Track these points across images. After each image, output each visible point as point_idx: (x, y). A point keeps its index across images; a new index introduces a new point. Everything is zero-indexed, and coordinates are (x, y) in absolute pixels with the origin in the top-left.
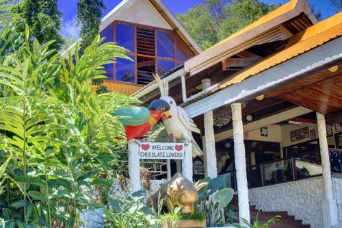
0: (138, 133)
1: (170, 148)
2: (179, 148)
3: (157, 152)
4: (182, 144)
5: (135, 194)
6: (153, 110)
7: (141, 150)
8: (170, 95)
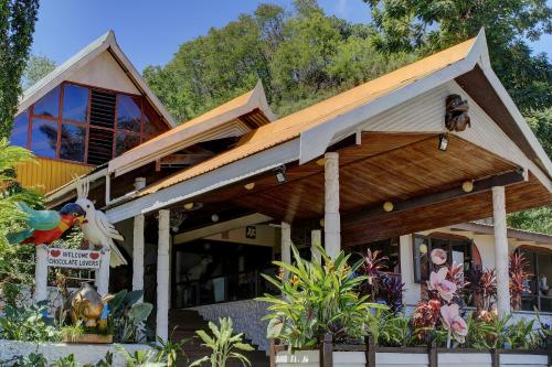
0: (48, 239)
1: (84, 255)
2: (94, 256)
3: (68, 259)
4: (99, 252)
5: (40, 304)
6: (64, 214)
7: (51, 257)
8: (90, 198)
